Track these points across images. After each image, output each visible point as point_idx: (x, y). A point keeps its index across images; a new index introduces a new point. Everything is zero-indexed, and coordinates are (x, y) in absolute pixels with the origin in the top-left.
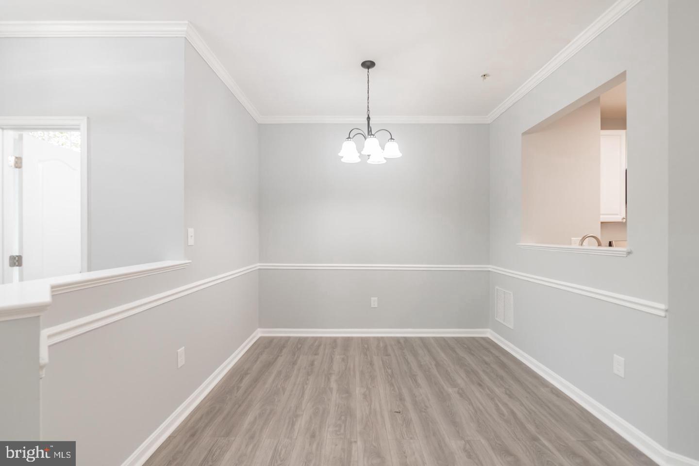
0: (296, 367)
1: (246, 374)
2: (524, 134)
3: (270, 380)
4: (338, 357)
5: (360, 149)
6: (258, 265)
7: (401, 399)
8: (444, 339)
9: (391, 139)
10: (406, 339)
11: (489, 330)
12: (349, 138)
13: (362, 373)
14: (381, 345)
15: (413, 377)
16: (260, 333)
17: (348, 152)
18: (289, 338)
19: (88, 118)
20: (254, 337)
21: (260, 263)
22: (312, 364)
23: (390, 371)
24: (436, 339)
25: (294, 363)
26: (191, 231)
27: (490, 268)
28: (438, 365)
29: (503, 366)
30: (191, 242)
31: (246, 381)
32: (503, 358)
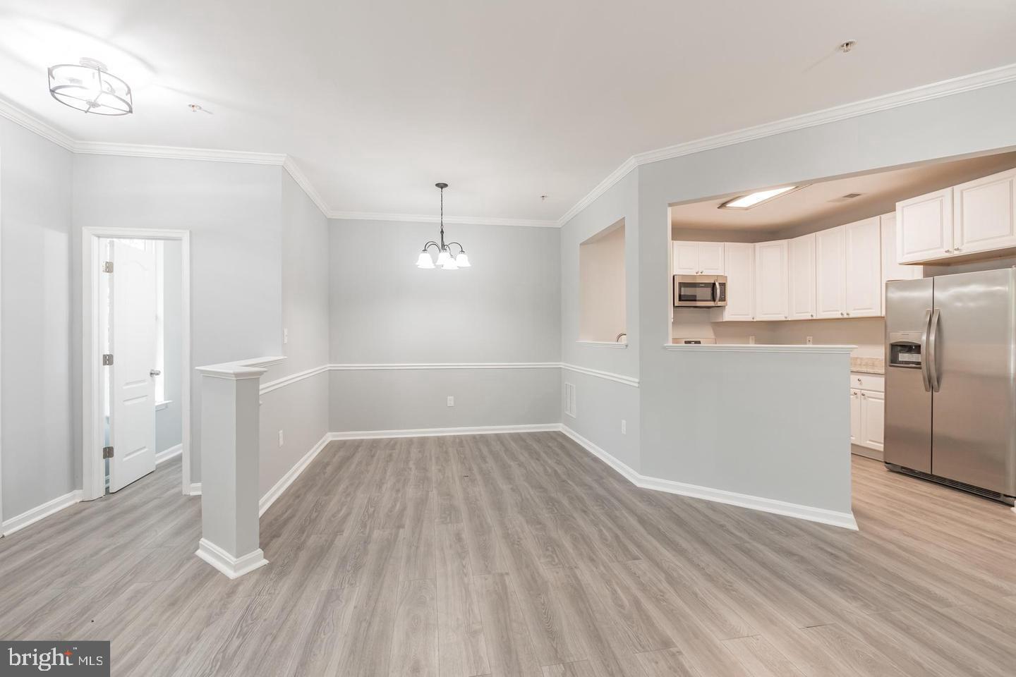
0: (376, 458)
1: (328, 464)
2: (581, 244)
3: (353, 467)
4: (415, 450)
5: (435, 260)
6: (328, 366)
7: (470, 470)
8: (518, 434)
9: (462, 251)
10: (482, 436)
11: (561, 424)
12: (425, 250)
13: (438, 458)
14: (457, 440)
15: (484, 459)
16: (330, 437)
17: (425, 261)
18: (362, 440)
19: (191, 232)
20: (324, 442)
21: (330, 363)
22: (391, 455)
23: (462, 456)
24: (511, 435)
25: (373, 456)
26: (286, 331)
27: (562, 365)
28: (507, 450)
29: (562, 447)
30: (286, 341)
31: (329, 469)
32: (565, 443)
